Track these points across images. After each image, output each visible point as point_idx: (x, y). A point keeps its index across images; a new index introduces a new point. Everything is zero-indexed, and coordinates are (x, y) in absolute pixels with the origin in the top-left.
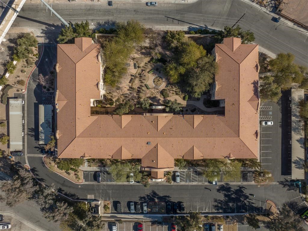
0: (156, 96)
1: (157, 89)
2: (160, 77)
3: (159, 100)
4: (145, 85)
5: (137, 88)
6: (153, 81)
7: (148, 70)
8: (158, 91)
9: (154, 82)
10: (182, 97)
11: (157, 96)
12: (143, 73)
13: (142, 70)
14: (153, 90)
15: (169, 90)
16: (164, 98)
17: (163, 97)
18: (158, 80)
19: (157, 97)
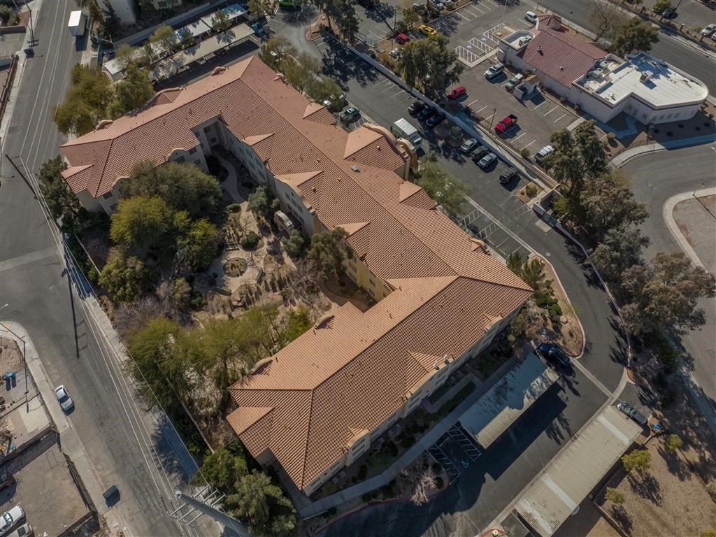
0: (267, 253)
1: (252, 260)
2: (225, 269)
3: (269, 244)
4: (259, 281)
5: (277, 293)
6: (241, 275)
7: (225, 298)
8: (254, 257)
9: (242, 273)
10: (237, 214)
11: (265, 250)
12: (239, 302)
13: (234, 308)
14: (261, 265)
15: (239, 240)
16: (260, 238)
17: (260, 241)
18: (232, 269)
19: (267, 250)
